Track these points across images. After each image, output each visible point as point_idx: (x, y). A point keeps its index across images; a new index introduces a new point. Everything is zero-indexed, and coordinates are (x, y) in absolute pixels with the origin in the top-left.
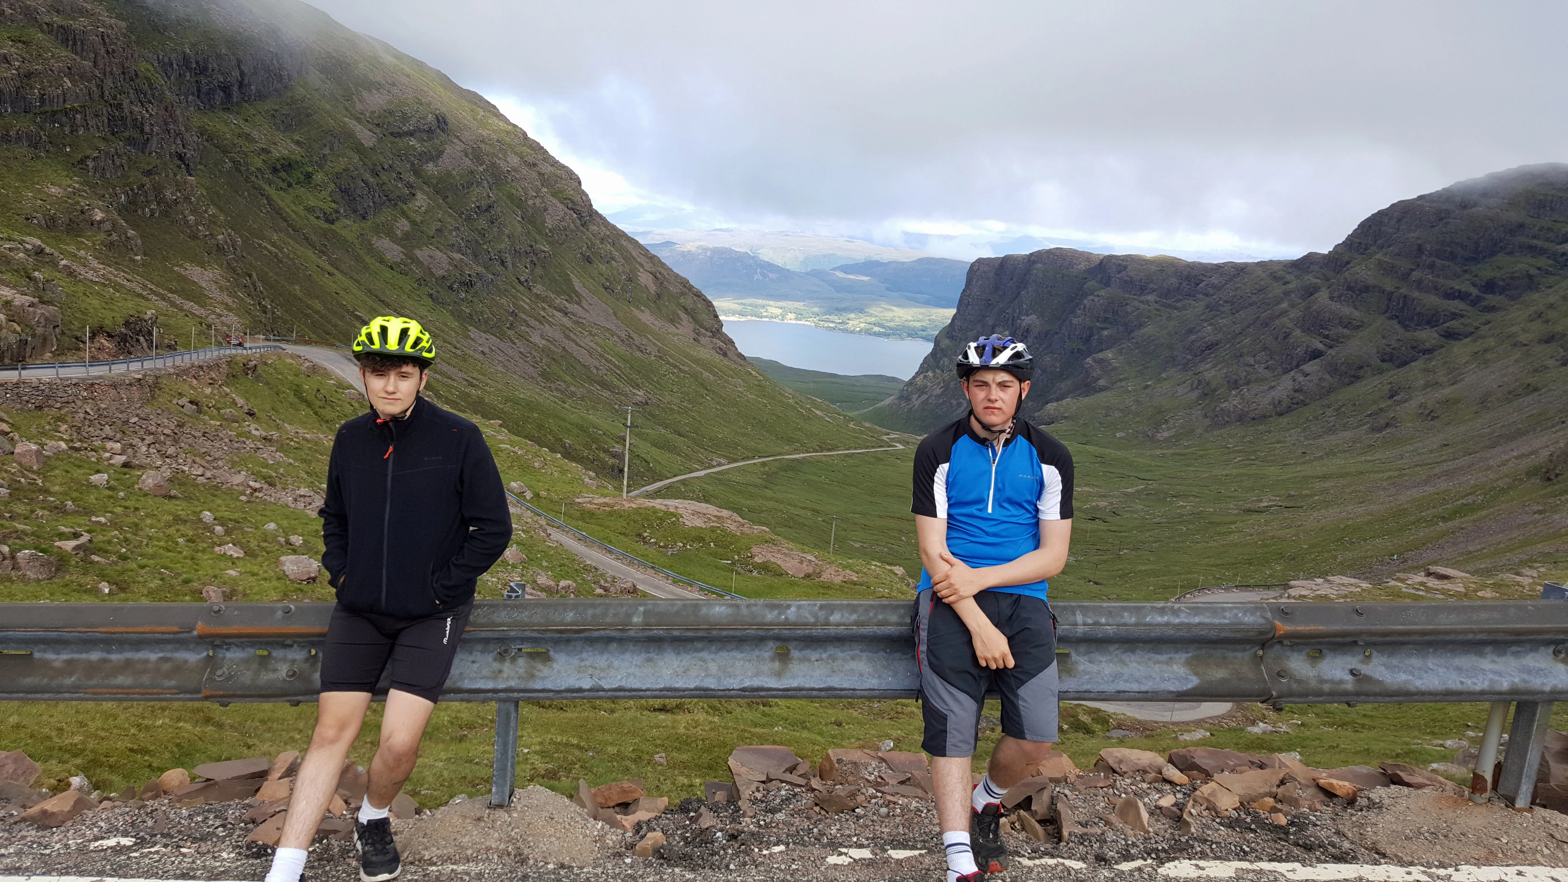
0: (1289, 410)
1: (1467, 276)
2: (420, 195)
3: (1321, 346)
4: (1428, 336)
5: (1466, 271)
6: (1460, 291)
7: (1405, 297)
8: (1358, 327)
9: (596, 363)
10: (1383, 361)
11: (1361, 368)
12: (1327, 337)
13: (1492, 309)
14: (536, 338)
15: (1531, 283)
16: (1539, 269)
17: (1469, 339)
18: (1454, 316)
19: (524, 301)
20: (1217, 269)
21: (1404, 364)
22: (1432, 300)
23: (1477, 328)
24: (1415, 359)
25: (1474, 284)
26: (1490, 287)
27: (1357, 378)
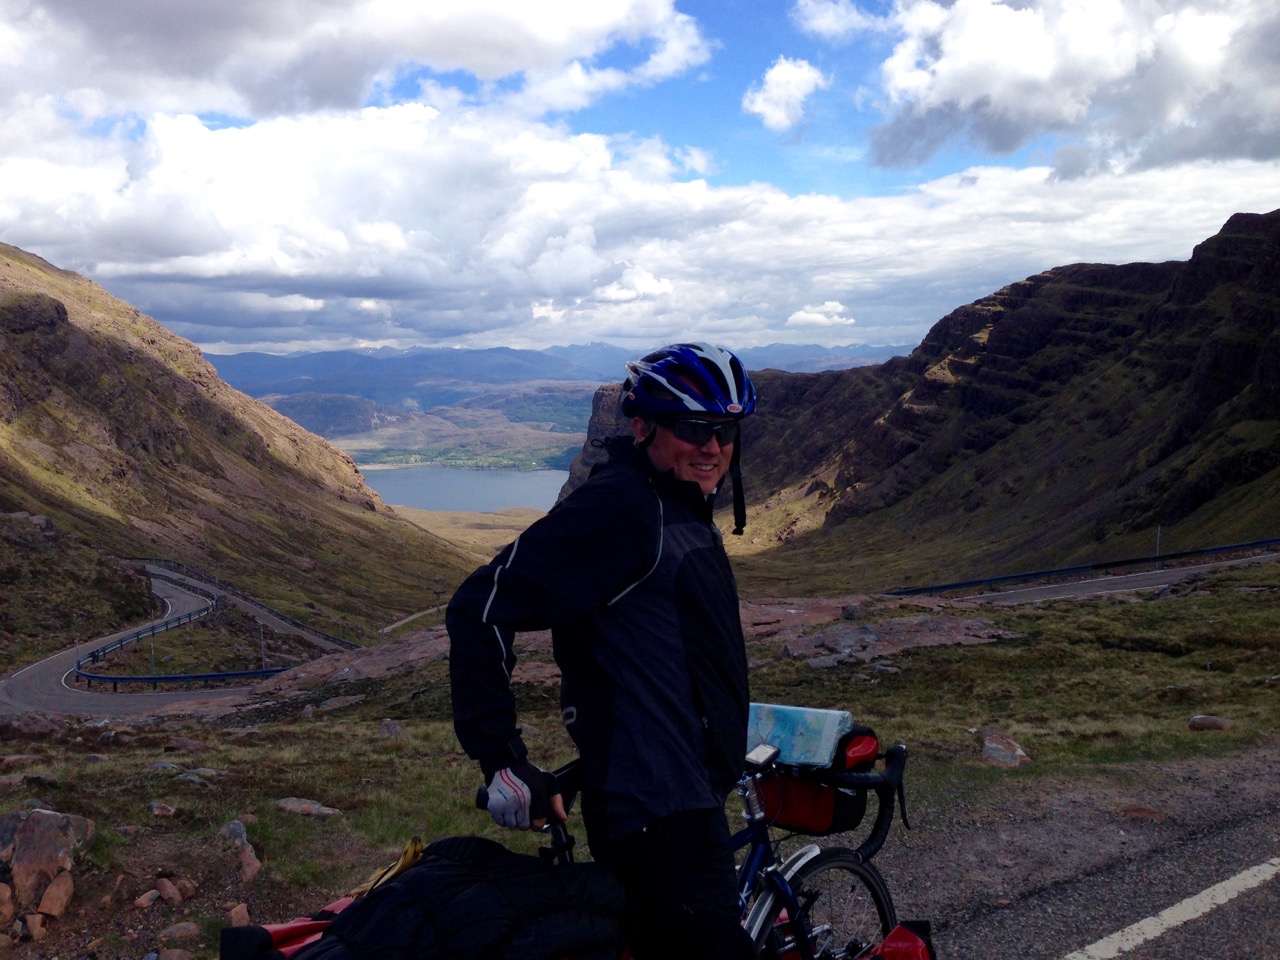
0: (897, 500)
1: (1024, 367)
2: (56, 390)
3: (915, 442)
4: (999, 422)
5: (1022, 364)
6: (1020, 381)
7: (977, 390)
8: (943, 420)
9: (256, 535)
10: (967, 448)
11: (949, 456)
12: (918, 432)
13: (1048, 393)
14: (195, 520)
15: (1076, 368)
16: (1080, 355)
17: (1034, 422)
18: (1020, 403)
19: (172, 482)
20: (817, 378)
21: (985, 449)
22: (998, 391)
23: (1039, 411)
24: (992, 444)
25: (1031, 373)
26: (1044, 374)
27: (948, 465)
